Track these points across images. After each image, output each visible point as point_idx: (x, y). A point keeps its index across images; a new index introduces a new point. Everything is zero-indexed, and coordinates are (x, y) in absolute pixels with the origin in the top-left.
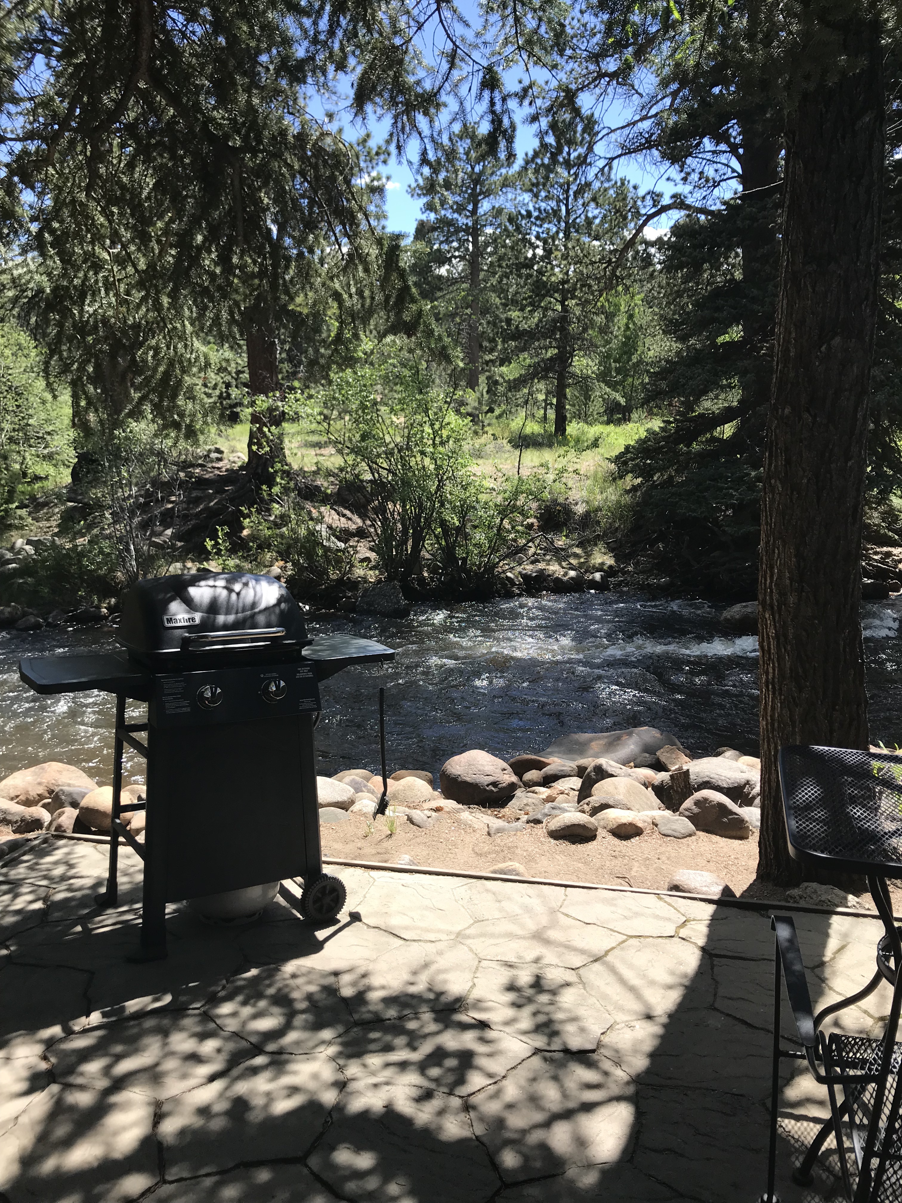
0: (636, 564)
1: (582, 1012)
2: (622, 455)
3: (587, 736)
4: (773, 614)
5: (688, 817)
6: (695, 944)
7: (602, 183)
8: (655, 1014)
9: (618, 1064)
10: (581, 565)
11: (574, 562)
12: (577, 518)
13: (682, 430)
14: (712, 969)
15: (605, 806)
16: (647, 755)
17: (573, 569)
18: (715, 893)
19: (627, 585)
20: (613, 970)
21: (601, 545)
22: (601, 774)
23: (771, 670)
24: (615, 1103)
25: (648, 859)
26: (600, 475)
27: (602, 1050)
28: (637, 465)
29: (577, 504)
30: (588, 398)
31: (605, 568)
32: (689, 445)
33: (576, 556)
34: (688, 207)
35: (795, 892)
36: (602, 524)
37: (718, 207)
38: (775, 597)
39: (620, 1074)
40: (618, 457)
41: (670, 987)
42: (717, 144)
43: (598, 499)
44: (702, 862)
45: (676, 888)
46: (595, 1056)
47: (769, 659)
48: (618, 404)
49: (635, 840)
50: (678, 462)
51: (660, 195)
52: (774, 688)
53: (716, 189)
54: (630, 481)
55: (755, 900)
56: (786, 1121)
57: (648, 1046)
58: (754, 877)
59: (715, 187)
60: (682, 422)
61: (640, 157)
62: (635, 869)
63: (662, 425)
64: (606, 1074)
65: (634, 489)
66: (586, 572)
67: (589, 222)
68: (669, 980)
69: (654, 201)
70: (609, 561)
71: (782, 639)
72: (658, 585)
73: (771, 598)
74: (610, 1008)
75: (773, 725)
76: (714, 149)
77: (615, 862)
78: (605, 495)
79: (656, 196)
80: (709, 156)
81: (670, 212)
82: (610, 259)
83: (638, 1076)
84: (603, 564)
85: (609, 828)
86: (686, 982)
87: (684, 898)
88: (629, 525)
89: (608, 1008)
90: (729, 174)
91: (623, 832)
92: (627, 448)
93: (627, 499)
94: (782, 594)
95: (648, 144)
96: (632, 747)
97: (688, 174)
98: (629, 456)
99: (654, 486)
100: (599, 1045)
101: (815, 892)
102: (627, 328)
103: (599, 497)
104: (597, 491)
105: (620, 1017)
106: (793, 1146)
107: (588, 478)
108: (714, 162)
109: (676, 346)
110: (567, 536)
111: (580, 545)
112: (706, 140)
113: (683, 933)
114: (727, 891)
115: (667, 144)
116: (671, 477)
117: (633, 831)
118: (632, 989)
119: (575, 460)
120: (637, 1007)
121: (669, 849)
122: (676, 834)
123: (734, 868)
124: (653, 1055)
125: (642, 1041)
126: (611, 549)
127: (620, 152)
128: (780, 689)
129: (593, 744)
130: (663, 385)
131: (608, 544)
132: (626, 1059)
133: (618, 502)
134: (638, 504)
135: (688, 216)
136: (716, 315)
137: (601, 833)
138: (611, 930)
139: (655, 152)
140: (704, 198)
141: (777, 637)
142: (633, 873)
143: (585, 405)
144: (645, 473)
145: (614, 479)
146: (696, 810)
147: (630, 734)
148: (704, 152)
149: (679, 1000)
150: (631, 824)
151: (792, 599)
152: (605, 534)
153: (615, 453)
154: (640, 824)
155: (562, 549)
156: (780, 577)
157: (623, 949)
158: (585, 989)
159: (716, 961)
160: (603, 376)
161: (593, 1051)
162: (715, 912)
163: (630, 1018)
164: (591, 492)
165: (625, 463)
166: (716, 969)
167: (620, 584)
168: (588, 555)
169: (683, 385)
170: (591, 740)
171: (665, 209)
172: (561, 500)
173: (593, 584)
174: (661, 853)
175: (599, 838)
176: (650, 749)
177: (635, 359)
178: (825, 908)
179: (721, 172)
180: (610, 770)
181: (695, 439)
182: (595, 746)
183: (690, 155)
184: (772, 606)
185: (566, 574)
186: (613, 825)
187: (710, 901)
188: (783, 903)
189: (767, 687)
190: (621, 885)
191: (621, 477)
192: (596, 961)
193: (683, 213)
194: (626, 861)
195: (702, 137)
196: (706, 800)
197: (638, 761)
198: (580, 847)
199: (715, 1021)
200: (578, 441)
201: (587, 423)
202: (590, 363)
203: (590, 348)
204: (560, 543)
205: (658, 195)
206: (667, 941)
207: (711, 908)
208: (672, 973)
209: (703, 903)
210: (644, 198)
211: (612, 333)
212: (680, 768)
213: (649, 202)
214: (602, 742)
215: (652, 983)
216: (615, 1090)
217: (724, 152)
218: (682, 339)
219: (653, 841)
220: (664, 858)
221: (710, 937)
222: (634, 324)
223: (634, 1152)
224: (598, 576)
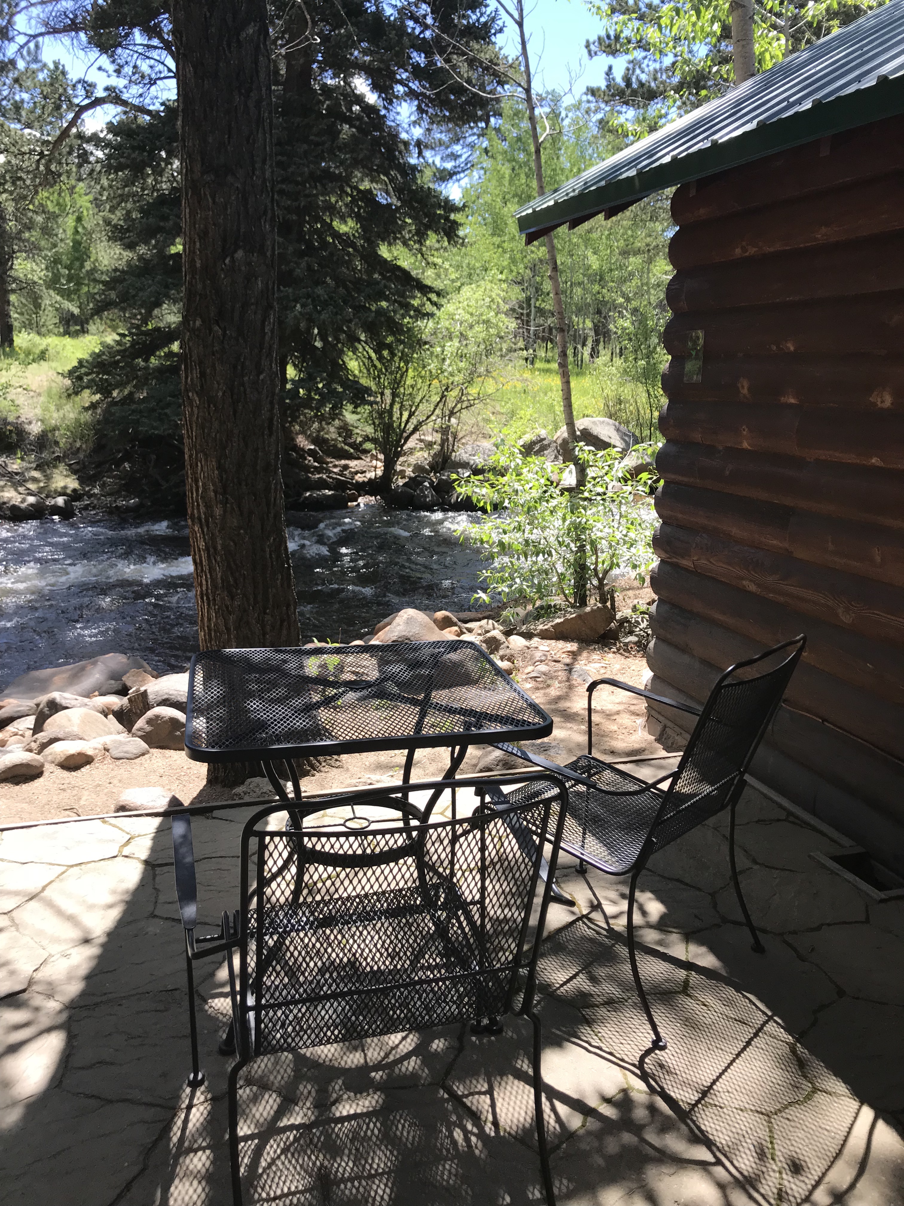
0: (103, 486)
1: (12, 955)
2: (74, 370)
3: (49, 671)
4: (201, 527)
5: (140, 737)
6: (138, 858)
7: (28, 63)
8: (94, 936)
9: (50, 996)
10: (41, 490)
11: (32, 486)
12: (32, 438)
13: (138, 343)
14: (154, 879)
15: (53, 740)
16: (113, 682)
17: (31, 495)
18: (162, 804)
19: (94, 508)
20: (50, 904)
21: (62, 467)
22: (55, 707)
23: (204, 582)
24: (46, 1035)
25: (99, 785)
26: (54, 391)
27: (35, 988)
28: (93, 380)
29: (30, 423)
30: (38, 306)
31: (69, 491)
32: (147, 360)
33: (35, 480)
34: (124, 103)
35: (239, 790)
36: (61, 445)
37: (156, 107)
38: (202, 509)
39: (53, 1005)
40: (71, 373)
41: (111, 906)
42: (149, 39)
43: (55, 418)
44: (154, 778)
45: (122, 808)
46: (25, 996)
47: (202, 570)
48: (73, 315)
49: (85, 770)
50: (137, 377)
51: (93, 85)
52: (208, 599)
53: (153, 88)
54: (87, 397)
55: (204, 805)
56: (216, 1000)
57: (84, 970)
58: (204, 782)
59: (152, 85)
60: (137, 335)
61: (66, 40)
62: (84, 798)
63: (118, 338)
64: (37, 1009)
65: (93, 406)
66: (48, 496)
67: (18, 107)
68: (110, 899)
69: (87, 92)
70: (72, 484)
71: (212, 550)
72: (127, 507)
73: (199, 512)
74: (45, 943)
75: (210, 634)
76: (145, 42)
77: (63, 795)
78: (61, 413)
79: (89, 87)
80: (140, 49)
81: (106, 106)
82: (42, 152)
83: (72, 1001)
84: (65, 487)
85: (57, 761)
86: (127, 897)
87: (130, 816)
88: (91, 445)
89: (42, 943)
90: (166, 73)
91: (72, 763)
92: (80, 362)
93: (87, 417)
94: (208, 506)
95: (73, 27)
96: (97, 676)
97: (122, 67)
98: (83, 370)
99: (114, 403)
100: (31, 982)
101: (258, 785)
102: (77, 232)
103: (55, 415)
104: (53, 408)
105: (55, 949)
106: (221, 1021)
107: (39, 395)
108: (148, 58)
109: (127, 255)
110: (22, 459)
111: (38, 468)
112: (137, 32)
113: (126, 851)
114: (175, 802)
115: (94, 28)
116: (131, 394)
117: (83, 761)
118: (71, 919)
119: (20, 374)
120: (75, 934)
121: (122, 771)
122: (128, 755)
123: (186, 778)
124: (89, 978)
125: (78, 967)
126: (73, 471)
127: (43, 30)
128: (214, 600)
129: (56, 679)
130: (113, 295)
131: (70, 465)
132: (59, 989)
133: (77, 420)
134: (99, 422)
135: (125, 113)
136: (162, 224)
137: (49, 768)
138: (50, 864)
139: (82, 35)
140: (141, 95)
141: (207, 549)
142: (82, 802)
143: (36, 313)
144: (104, 389)
145: (69, 396)
146: (148, 728)
147: (94, 664)
148: (135, 45)
149: (118, 917)
150: (80, 754)
151: (218, 511)
152: (65, 456)
153: (69, 367)
154: (90, 752)
155: (17, 474)
156: (205, 489)
157: (61, 880)
158: (17, 930)
159: (158, 870)
160: (53, 283)
161: (24, 991)
162: (161, 824)
163: (66, 947)
164: (46, 409)
165: (80, 378)
166: (158, 879)
167: (86, 508)
168: (48, 478)
169: (134, 296)
170: (54, 675)
171: (98, 102)
172: (11, 419)
173: (55, 510)
174: (113, 777)
175: (46, 774)
176: (115, 676)
177: (88, 266)
178: (266, 798)
179: (157, 69)
180: (64, 703)
181: (153, 354)
182: (58, 680)
183: (120, 45)
184: (199, 518)
185: (23, 501)
186: (61, 758)
187: (156, 815)
188: (230, 802)
189: (202, 598)
190: (69, 816)
191: (76, 393)
192: (31, 899)
193: (120, 109)
194: (75, 792)
195: (132, 26)
196: (157, 717)
197: (103, 690)
198: (25, 787)
199: (154, 927)
200: (28, 353)
201: (39, 333)
202: (35, 267)
203: (33, 250)
204: (15, 466)
205: (90, 85)
206: (109, 862)
207: (158, 820)
208: (114, 892)
209: (149, 818)
210: (74, 86)
211: (56, 235)
212: (137, 690)
213: (81, 92)
214: (65, 675)
215: (91, 907)
216: (45, 1021)
217: (156, 48)
218: (130, 246)
219: (105, 767)
220: (115, 781)
221: (154, 850)
222: (84, 228)
223: (63, 1075)
224: (60, 501)
